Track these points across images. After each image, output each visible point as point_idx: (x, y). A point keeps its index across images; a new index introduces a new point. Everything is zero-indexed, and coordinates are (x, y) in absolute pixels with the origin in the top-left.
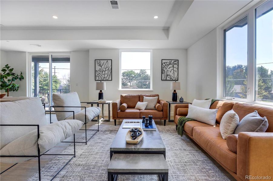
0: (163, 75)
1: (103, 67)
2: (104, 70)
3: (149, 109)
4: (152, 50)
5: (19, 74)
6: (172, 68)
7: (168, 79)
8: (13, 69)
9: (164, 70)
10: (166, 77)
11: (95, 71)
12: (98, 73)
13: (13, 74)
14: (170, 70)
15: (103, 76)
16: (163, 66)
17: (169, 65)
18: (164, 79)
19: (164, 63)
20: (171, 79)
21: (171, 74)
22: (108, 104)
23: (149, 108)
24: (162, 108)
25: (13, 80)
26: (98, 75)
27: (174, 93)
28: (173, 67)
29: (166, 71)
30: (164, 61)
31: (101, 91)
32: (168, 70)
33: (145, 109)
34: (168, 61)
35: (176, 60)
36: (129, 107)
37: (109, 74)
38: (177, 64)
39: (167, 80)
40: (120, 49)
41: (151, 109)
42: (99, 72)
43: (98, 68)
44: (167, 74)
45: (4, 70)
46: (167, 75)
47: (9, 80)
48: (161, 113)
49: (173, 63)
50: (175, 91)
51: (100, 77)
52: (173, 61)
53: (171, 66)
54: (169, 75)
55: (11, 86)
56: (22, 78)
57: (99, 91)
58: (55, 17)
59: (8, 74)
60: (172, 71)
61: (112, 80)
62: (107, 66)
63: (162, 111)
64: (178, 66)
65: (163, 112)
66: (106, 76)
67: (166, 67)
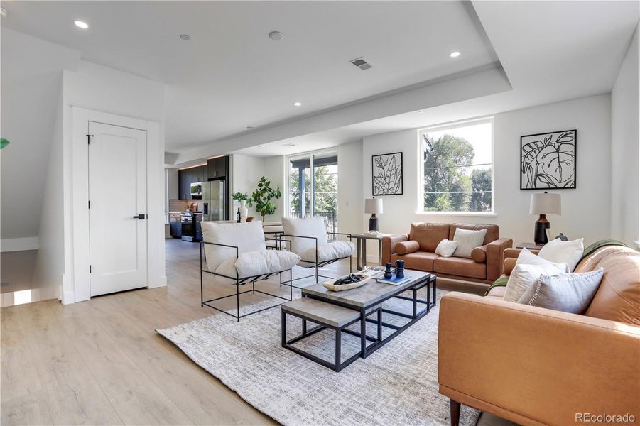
0: (524, 176)
1: (386, 168)
2: (389, 174)
3: (461, 256)
4: (493, 117)
5: (276, 190)
6: (556, 155)
7: (539, 185)
8: (269, 182)
9: (528, 161)
10: (535, 180)
11: (373, 177)
12: (377, 182)
13: (270, 190)
14: (547, 160)
15: (387, 185)
16: (524, 153)
17: (543, 148)
18: (529, 187)
19: (528, 145)
20: (551, 186)
21: (552, 171)
22: (378, 239)
23: (459, 253)
24: (484, 255)
25: (269, 198)
26: (378, 185)
27: (541, 221)
28: (558, 152)
29: (533, 164)
30: (525, 141)
31: (374, 215)
32: (539, 160)
33: (452, 256)
34: (542, 138)
35: (566, 133)
36: (421, 249)
37: (397, 182)
38: (573, 142)
39: (536, 189)
40: (419, 128)
41: (465, 256)
42: (379, 179)
43: (377, 171)
44: (537, 171)
45: (260, 185)
46: (538, 176)
47: (264, 199)
48: (482, 267)
49: (557, 141)
50: (543, 217)
51: (381, 189)
52: (555, 137)
53: (550, 149)
54: (545, 175)
55: (265, 207)
56: (279, 195)
57: (370, 216)
58: (298, 104)
59: (264, 190)
60: (555, 163)
61: (402, 194)
62: (394, 167)
63: (485, 262)
64: (575, 146)
65: (486, 264)
66: (392, 185)
67: (533, 154)
